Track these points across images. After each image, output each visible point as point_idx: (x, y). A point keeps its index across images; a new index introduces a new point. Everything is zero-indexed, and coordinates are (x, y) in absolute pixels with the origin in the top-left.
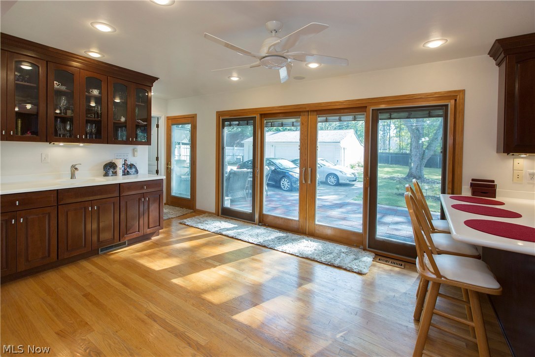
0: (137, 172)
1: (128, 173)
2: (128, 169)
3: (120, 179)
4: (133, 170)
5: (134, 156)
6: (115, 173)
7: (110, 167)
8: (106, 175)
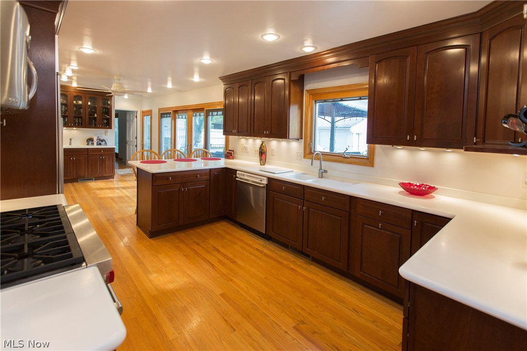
0: (106, 144)
1: (100, 144)
2: (100, 142)
3: (95, 146)
4: (104, 142)
5: (106, 135)
6: (93, 144)
7: (90, 140)
8: (88, 144)
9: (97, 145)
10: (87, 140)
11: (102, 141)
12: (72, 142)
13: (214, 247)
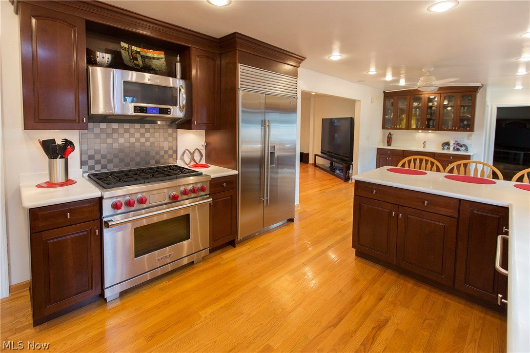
0: (467, 149)
1: (458, 150)
2: (459, 147)
4: (463, 148)
5: (468, 139)
6: (449, 149)
7: (446, 145)
8: (443, 149)
9: (454, 150)
10: (443, 144)
11: (461, 146)
12: (426, 145)
13: (387, 321)
